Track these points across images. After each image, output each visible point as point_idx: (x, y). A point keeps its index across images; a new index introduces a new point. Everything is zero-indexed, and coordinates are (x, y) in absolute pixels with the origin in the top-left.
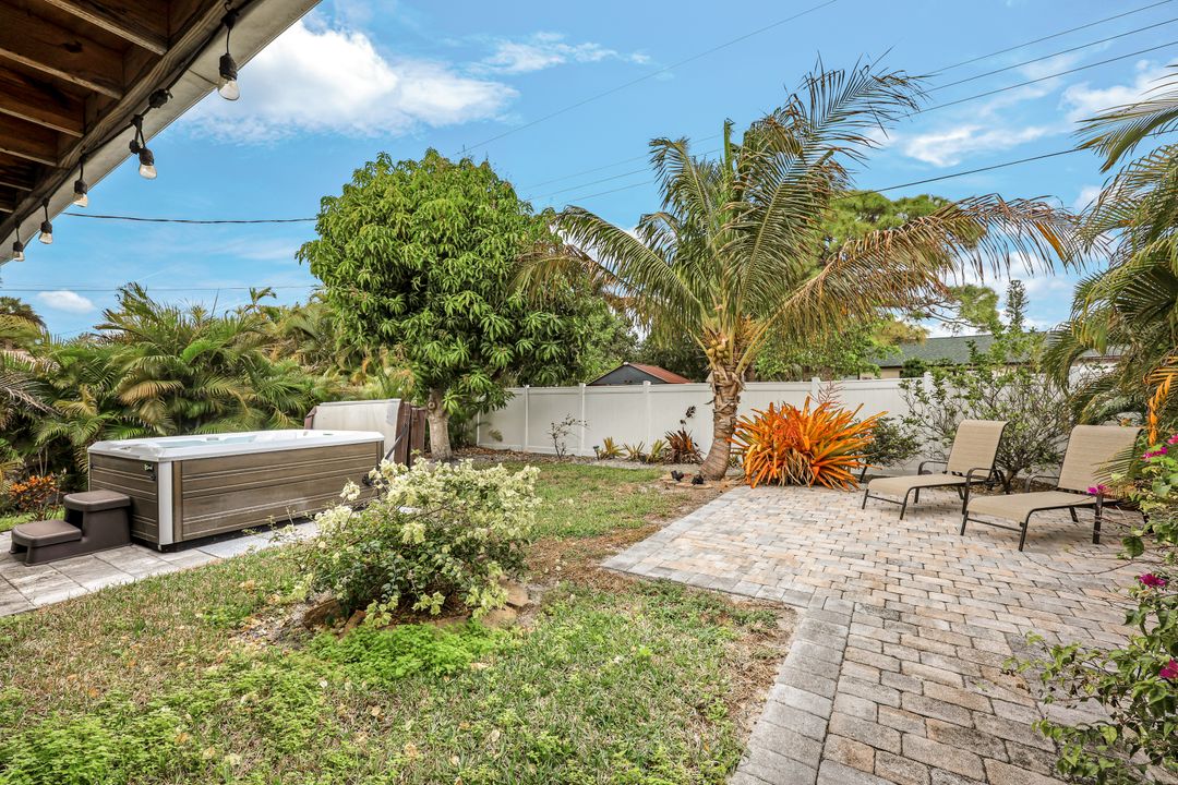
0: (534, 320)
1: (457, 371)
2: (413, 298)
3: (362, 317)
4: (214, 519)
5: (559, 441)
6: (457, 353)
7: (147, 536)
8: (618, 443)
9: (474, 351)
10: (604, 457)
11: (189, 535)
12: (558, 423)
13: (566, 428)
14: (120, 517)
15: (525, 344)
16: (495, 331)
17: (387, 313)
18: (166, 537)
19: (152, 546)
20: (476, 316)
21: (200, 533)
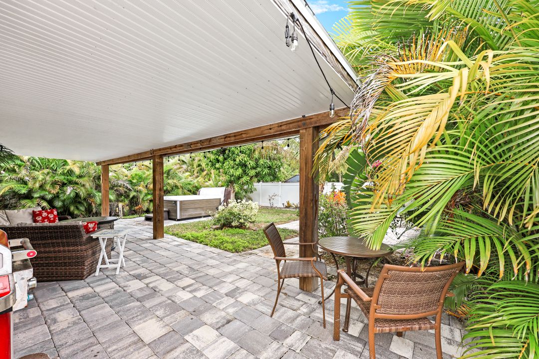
0: (261, 162)
1: (239, 178)
2: (225, 156)
3: (210, 161)
4: (186, 215)
5: (272, 201)
6: (239, 171)
7: (173, 217)
8: (291, 203)
9: (244, 171)
10: (286, 207)
11: (182, 218)
12: (271, 196)
13: (273, 197)
14: (167, 213)
15: (259, 169)
16: (250, 166)
17: (218, 161)
18: (178, 218)
19: (174, 220)
20: (245, 161)
21: (184, 217)
